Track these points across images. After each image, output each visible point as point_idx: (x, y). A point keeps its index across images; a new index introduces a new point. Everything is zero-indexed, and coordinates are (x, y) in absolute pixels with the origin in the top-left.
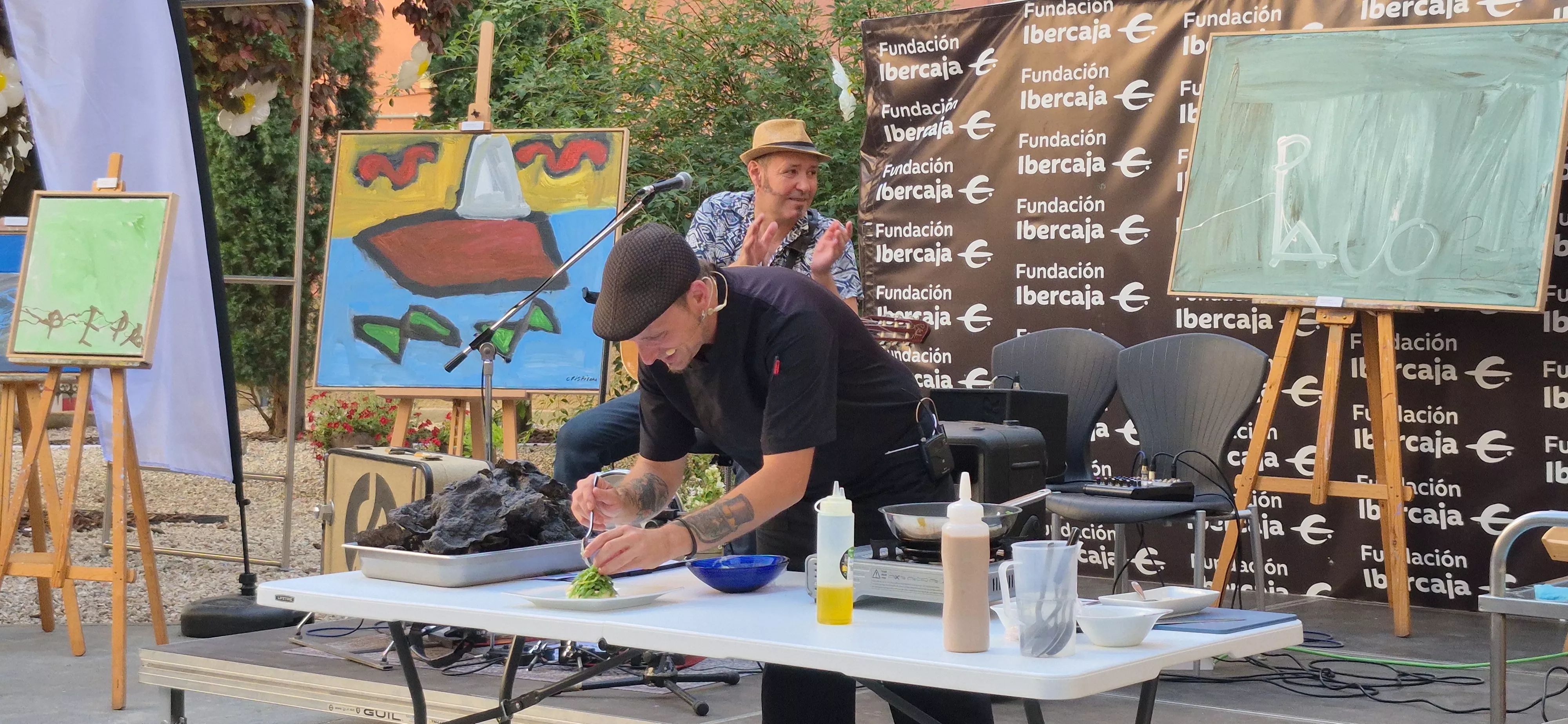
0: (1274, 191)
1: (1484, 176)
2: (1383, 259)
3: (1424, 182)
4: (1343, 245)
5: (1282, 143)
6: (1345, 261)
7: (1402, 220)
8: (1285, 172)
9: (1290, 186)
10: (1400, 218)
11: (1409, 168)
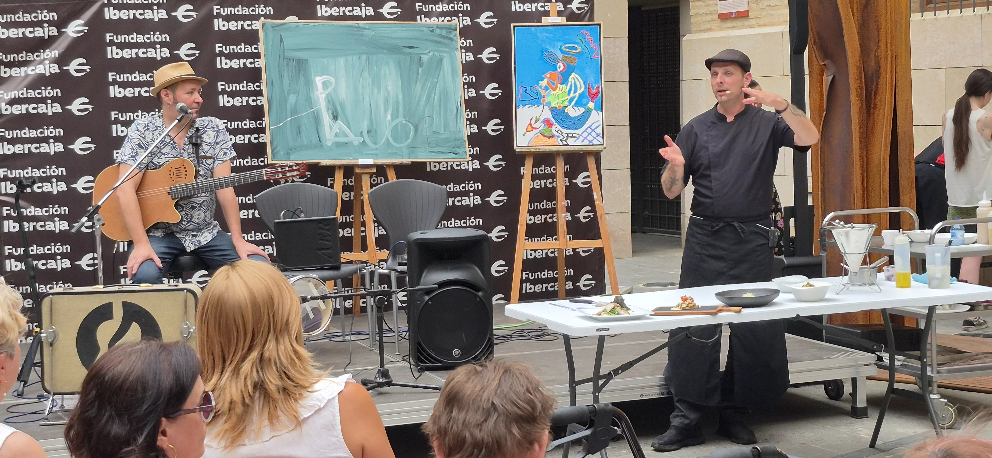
0: (320, 105)
1: (429, 97)
2: (387, 139)
3: (400, 100)
4: (365, 133)
5: (319, 81)
6: (368, 141)
7: (393, 119)
8: (324, 95)
9: (329, 103)
10: (392, 118)
11: (391, 93)
